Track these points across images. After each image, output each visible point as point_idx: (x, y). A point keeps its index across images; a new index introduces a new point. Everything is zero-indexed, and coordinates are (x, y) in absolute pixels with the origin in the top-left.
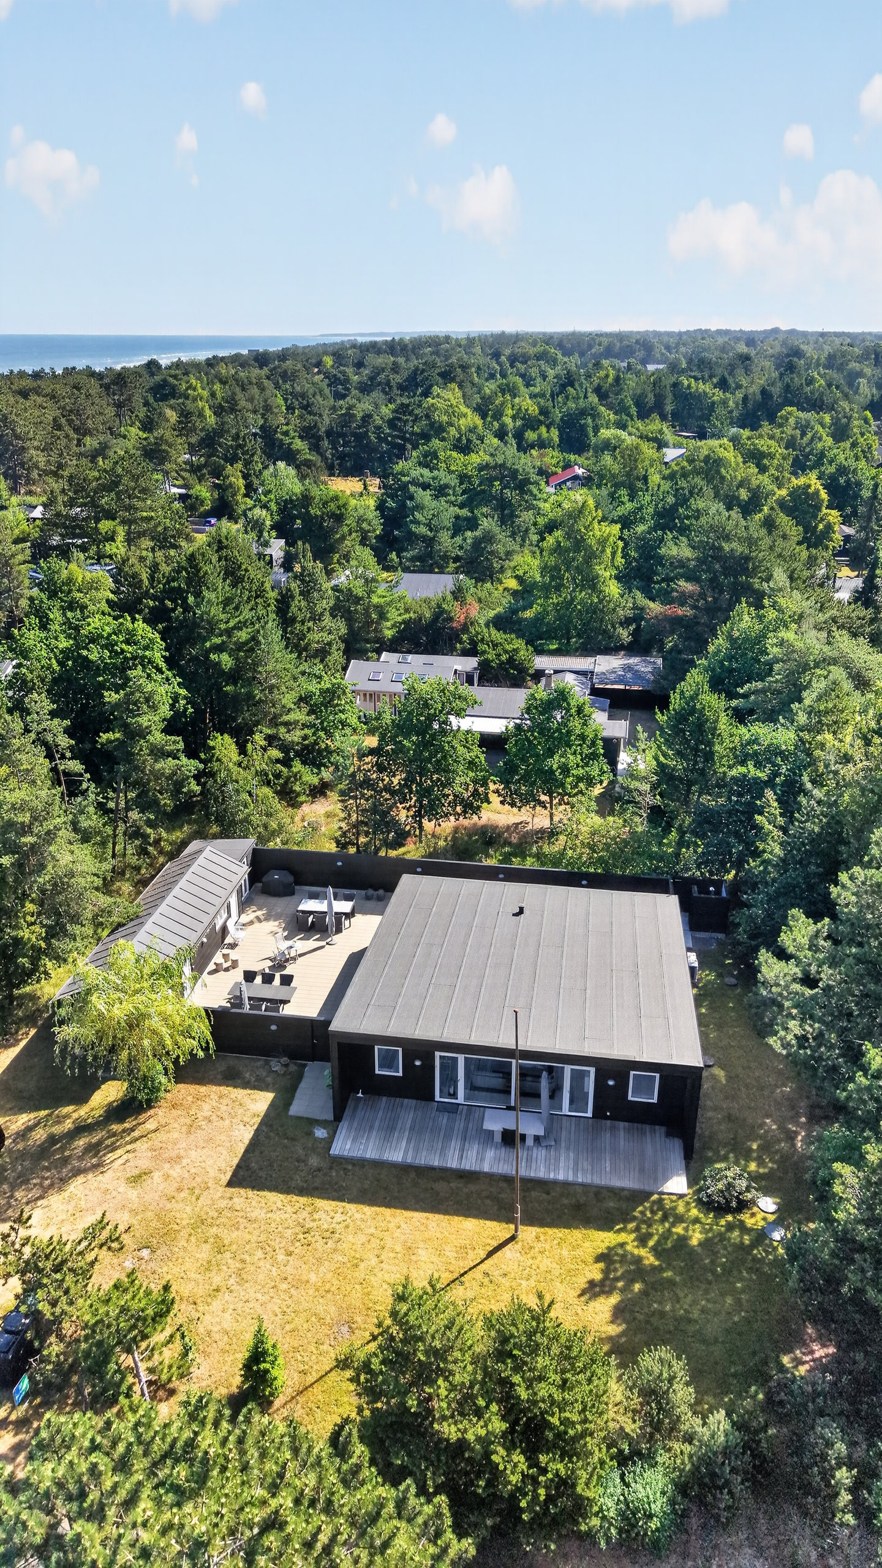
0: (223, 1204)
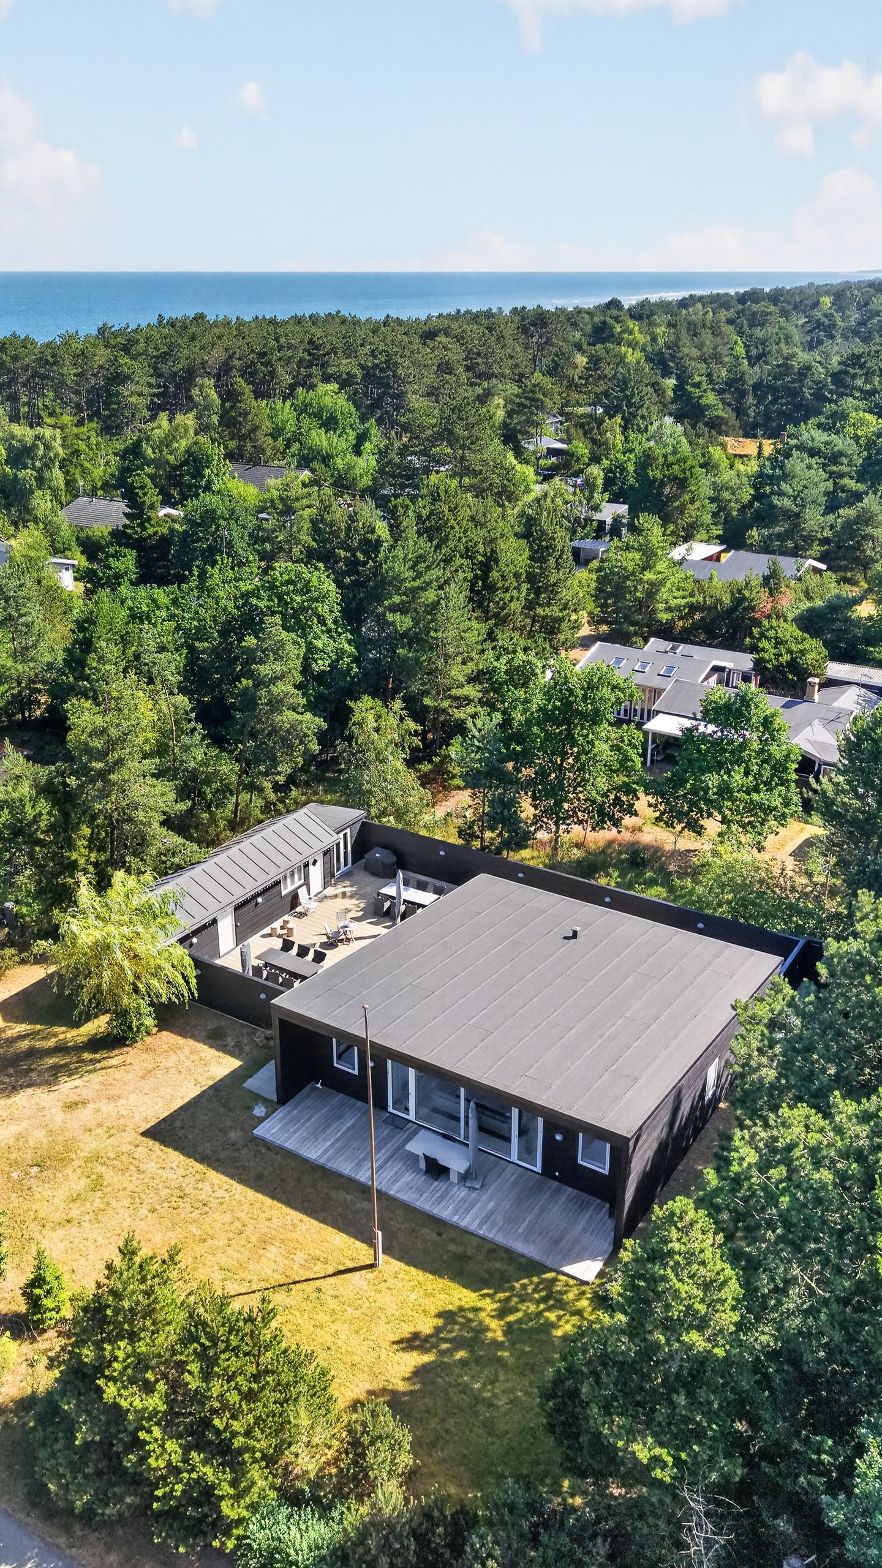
0: (126, 1148)
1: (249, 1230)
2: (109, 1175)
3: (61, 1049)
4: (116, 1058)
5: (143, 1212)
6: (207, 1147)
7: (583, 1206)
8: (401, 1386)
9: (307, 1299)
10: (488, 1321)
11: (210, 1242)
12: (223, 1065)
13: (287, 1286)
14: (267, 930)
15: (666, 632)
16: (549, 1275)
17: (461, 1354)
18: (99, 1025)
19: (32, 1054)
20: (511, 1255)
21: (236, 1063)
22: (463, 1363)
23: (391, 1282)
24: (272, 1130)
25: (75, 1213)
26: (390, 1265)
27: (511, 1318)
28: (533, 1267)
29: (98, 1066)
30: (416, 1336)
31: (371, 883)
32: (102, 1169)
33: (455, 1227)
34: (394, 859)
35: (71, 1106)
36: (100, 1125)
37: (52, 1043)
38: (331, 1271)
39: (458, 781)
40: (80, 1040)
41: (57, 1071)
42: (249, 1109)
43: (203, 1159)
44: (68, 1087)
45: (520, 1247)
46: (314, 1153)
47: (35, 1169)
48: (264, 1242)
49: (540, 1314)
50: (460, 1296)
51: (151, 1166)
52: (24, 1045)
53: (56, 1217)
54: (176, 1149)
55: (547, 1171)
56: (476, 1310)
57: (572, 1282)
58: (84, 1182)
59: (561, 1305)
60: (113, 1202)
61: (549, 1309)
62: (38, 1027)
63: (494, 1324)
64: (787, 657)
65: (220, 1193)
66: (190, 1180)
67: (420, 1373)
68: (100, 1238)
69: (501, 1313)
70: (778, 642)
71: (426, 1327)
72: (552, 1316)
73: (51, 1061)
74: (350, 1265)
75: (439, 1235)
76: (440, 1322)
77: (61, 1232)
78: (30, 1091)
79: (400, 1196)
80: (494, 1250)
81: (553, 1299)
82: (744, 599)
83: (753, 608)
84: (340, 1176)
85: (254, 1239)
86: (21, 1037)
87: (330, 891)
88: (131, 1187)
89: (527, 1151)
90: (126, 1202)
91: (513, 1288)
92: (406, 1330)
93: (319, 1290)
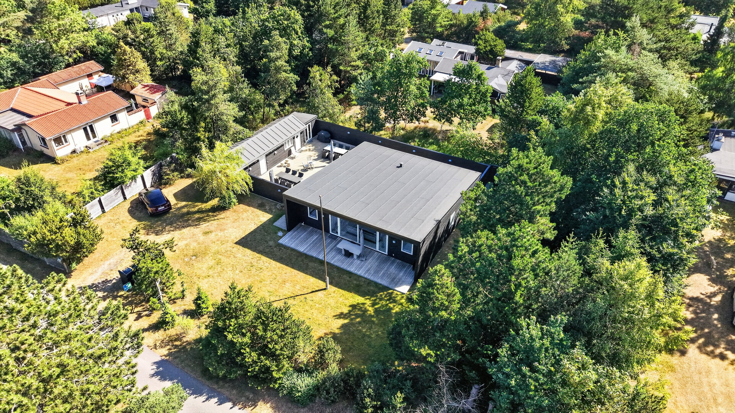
0: (229, 249)
1: (278, 278)
2: (223, 259)
3: (200, 211)
4: (223, 215)
5: (237, 272)
6: (261, 248)
7: (404, 267)
8: (337, 331)
9: (301, 301)
10: (368, 308)
11: (263, 282)
12: (264, 217)
13: (294, 297)
14: (279, 164)
15: (439, 36)
16: (390, 291)
17: (358, 320)
18: (215, 202)
19: (188, 213)
20: (376, 284)
21: (271, 216)
22: (359, 323)
23: (333, 294)
24: (286, 240)
25: (211, 273)
26: (331, 289)
27: (376, 307)
28: (385, 288)
29: (216, 218)
30: (342, 313)
31: (320, 144)
32: (220, 257)
33: (355, 275)
34: (329, 135)
35: (206, 233)
36: (218, 240)
37: (196, 209)
38: (310, 291)
39: (354, 102)
40: (207, 207)
41: (199, 219)
42: (276, 233)
43: (259, 252)
44: (204, 226)
45: (379, 281)
46: (301, 249)
47: (194, 258)
48: (284, 282)
49: (387, 305)
50: (358, 299)
51: (239, 255)
52: (185, 210)
53: (204, 275)
54: (249, 248)
55: (390, 254)
56: (364, 304)
57: (399, 293)
58: (214, 261)
59: (395, 301)
60: (225, 269)
61: (390, 303)
62: (190, 203)
63: (370, 309)
64: (489, 48)
65: (267, 264)
66: (255, 260)
67: (343, 326)
68: (221, 282)
69: (373, 305)
70: (486, 41)
71: (346, 310)
72: (391, 305)
73: (197, 216)
74: (317, 289)
75: (350, 277)
76: (350, 308)
77: (206, 280)
78: (188, 228)
79: (336, 264)
80: (370, 282)
81: (392, 299)
82: (472, 22)
83: (476, 26)
84: (312, 257)
85: (280, 281)
86: (183, 207)
87: (304, 148)
88: (232, 263)
89: (382, 247)
90: (231, 269)
91: (377, 296)
92: (338, 312)
93: (306, 298)
